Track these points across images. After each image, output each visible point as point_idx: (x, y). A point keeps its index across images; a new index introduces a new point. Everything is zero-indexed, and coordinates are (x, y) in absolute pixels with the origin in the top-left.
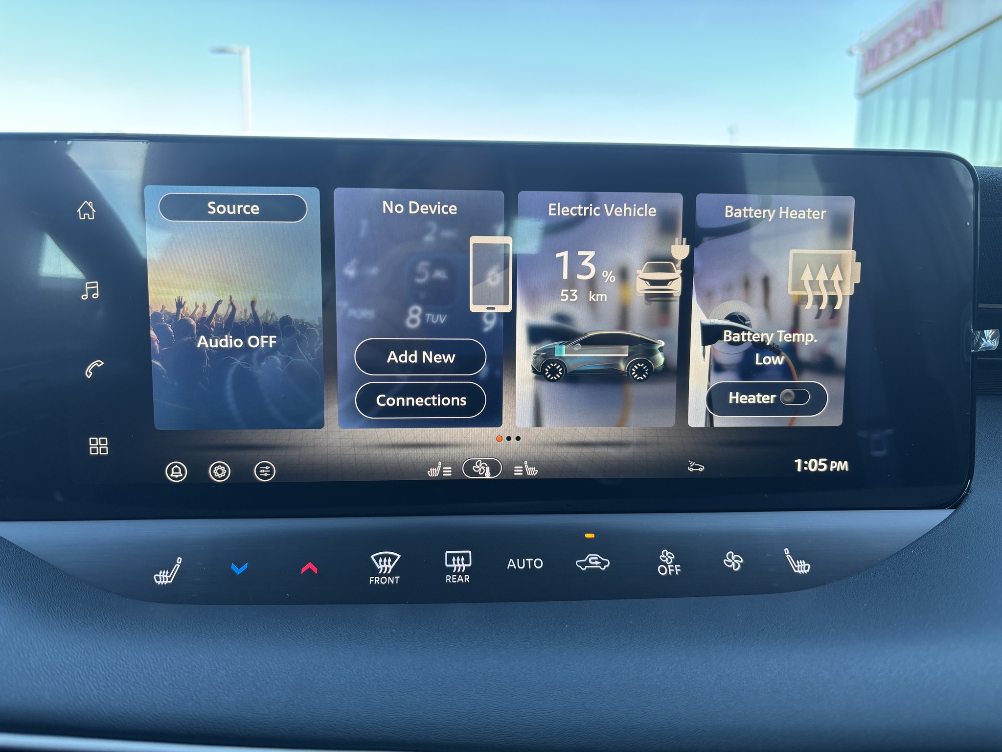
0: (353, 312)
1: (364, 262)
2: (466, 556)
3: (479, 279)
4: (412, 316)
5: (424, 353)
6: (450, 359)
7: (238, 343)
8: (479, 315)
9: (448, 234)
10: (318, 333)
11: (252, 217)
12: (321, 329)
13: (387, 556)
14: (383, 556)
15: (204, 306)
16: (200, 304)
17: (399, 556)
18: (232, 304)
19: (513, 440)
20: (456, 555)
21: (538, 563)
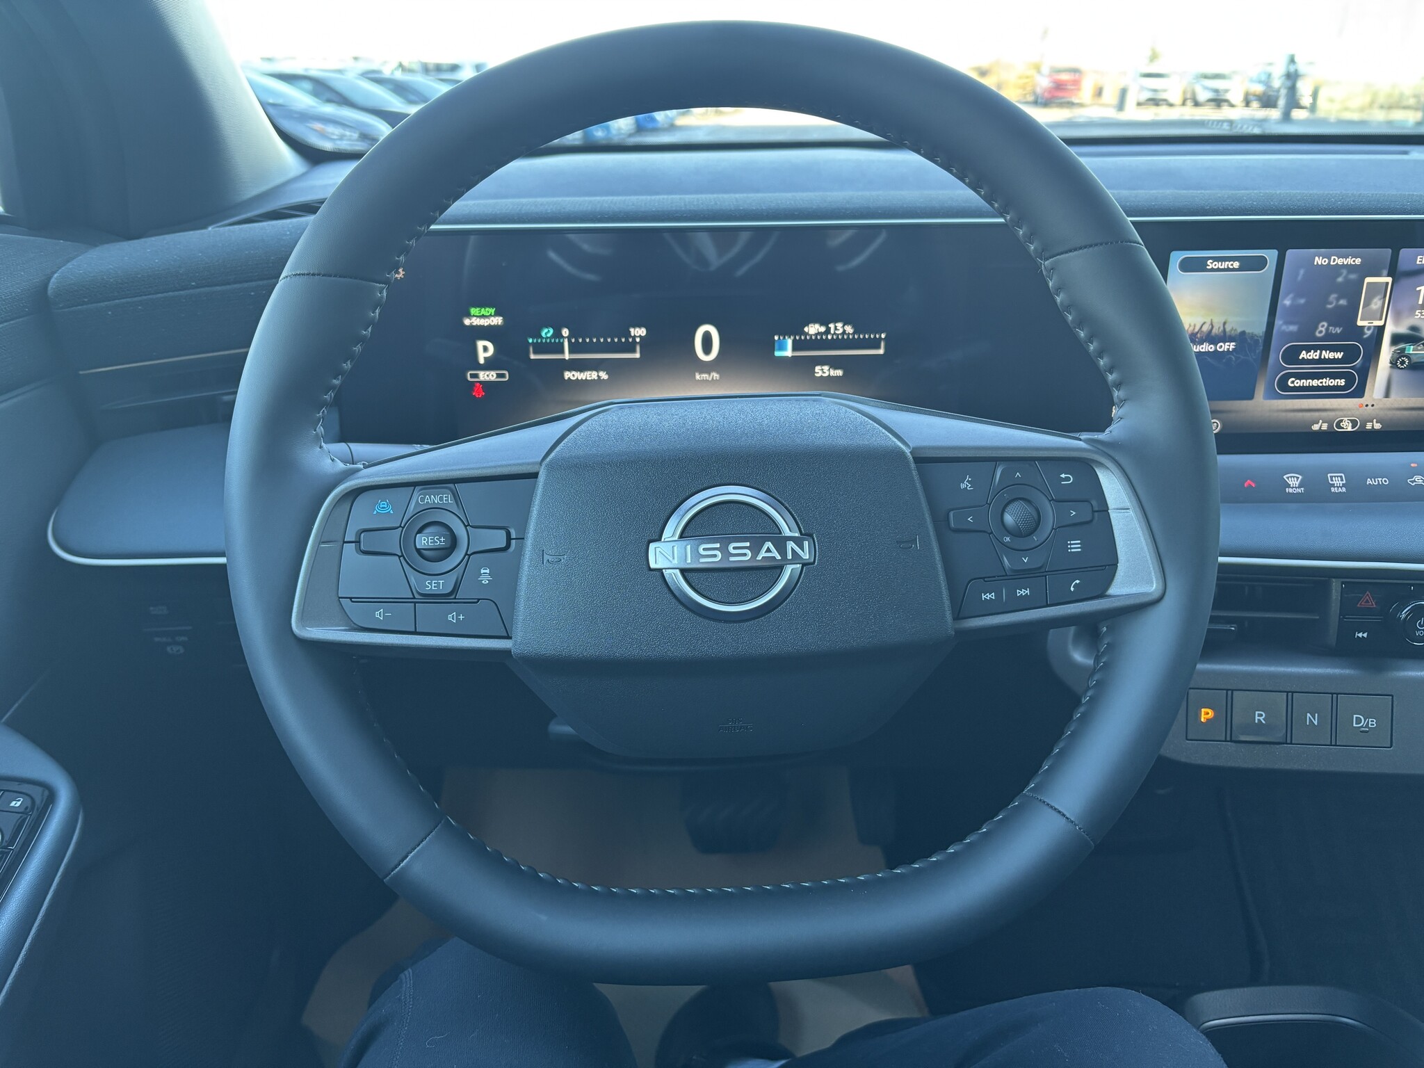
0: (1284, 328)
1: (1299, 295)
2: (1341, 477)
3: (1367, 304)
4: (1320, 329)
5: (1324, 352)
6: (1339, 355)
7: (1211, 348)
8: (1363, 327)
9: (1353, 276)
10: (1260, 341)
11: (1234, 270)
12: (1263, 338)
13: (1294, 477)
14: (1291, 477)
15: (1195, 326)
16: (1192, 324)
17: (1300, 477)
18: (1212, 324)
19: (1370, 406)
20: (1335, 477)
21: (1385, 481)
